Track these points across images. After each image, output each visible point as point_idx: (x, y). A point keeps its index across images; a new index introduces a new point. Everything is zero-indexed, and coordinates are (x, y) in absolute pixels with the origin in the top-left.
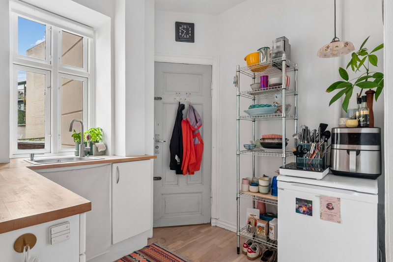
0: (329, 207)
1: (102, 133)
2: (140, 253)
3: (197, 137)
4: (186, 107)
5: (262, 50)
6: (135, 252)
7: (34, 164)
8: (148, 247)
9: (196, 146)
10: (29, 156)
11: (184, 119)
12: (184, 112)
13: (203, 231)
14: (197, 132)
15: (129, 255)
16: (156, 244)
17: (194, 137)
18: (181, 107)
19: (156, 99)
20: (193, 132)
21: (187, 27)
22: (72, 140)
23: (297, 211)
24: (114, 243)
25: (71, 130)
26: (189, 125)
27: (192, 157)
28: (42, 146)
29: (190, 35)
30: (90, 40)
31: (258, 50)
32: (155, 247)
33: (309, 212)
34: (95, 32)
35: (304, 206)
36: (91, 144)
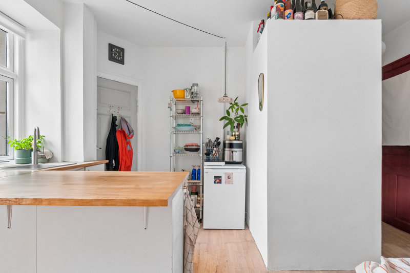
0: (229, 178)
3: (128, 145)
4: (118, 118)
9: (129, 151)
11: (119, 129)
14: (128, 140)
21: (119, 50)
23: (215, 183)
26: (125, 135)
29: (121, 58)
31: (185, 89)
33: (220, 182)
35: (218, 180)
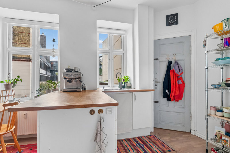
1: (129, 78)
2: (146, 137)
3: (180, 80)
4: (173, 62)
5: (225, 21)
6: (144, 136)
7: (104, 90)
8: (150, 135)
9: (179, 85)
10: (103, 87)
11: (172, 69)
12: (172, 65)
13: (184, 136)
14: (180, 77)
15: (141, 137)
16: (155, 135)
17: (178, 79)
18: (170, 63)
19: (155, 59)
20: (178, 77)
21: (173, 16)
22: (117, 82)
24: (134, 129)
25: (116, 77)
26: (175, 73)
27: (177, 91)
28: (107, 84)
29: (175, 20)
30: (124, 36)
31: (222, 21)
32: (154, 136)
34: (126, 32)
36: (125, 83)
